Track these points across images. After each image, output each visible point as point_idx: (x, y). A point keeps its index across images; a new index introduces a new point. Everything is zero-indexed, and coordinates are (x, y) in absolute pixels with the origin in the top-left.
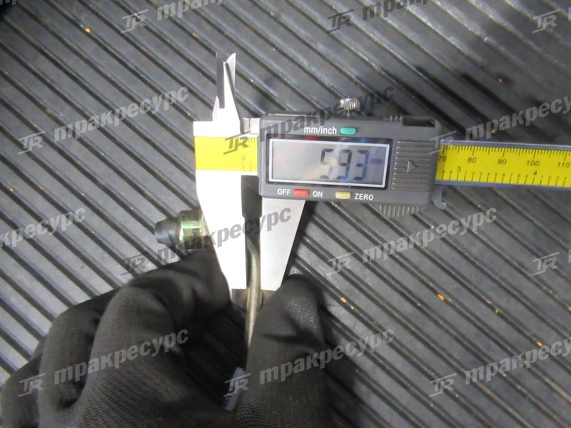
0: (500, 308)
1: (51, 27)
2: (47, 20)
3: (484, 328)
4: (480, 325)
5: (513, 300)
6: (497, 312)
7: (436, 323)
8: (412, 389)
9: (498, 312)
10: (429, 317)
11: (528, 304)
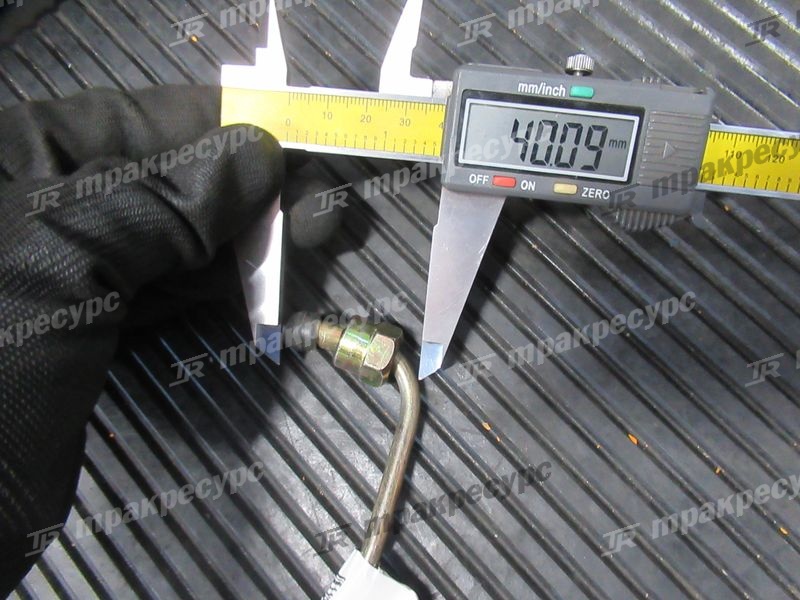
0: (723, 467)
1: (150, 33)
2: (147, 24)
3: (696, 494)
4: (691, 489)
5: (744, 456)
6: (718, 471)
7: (623, 477)
8: (578, 575)
9: (720, 472)
10: (612, 466)
11: (768, 466)
